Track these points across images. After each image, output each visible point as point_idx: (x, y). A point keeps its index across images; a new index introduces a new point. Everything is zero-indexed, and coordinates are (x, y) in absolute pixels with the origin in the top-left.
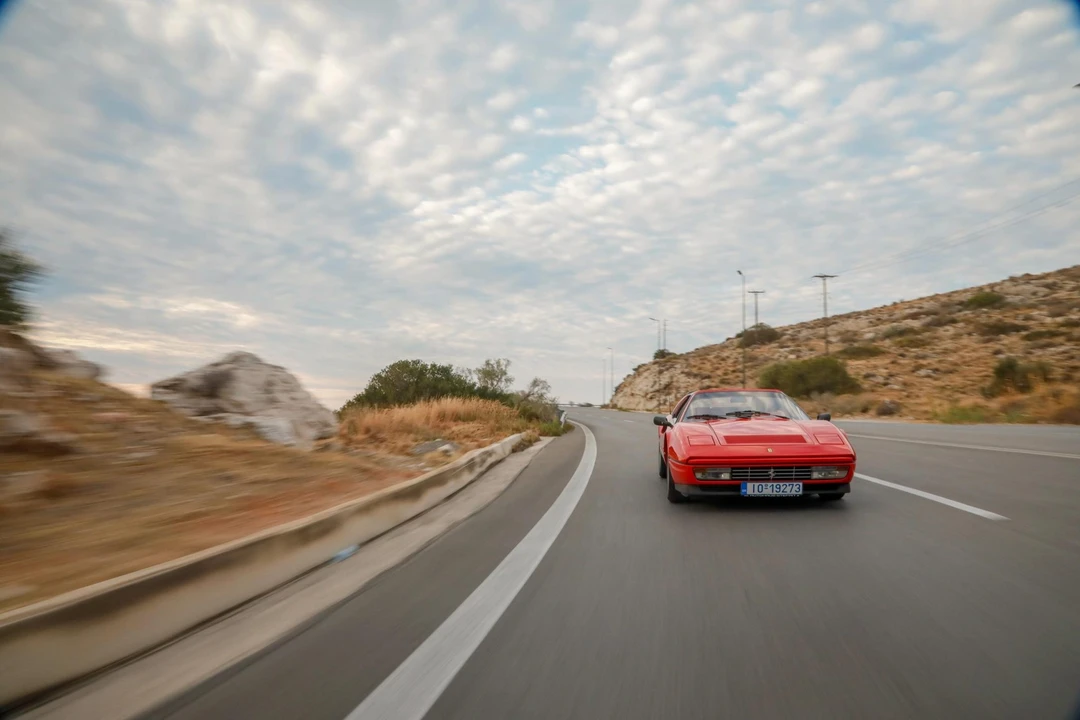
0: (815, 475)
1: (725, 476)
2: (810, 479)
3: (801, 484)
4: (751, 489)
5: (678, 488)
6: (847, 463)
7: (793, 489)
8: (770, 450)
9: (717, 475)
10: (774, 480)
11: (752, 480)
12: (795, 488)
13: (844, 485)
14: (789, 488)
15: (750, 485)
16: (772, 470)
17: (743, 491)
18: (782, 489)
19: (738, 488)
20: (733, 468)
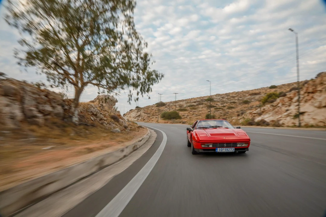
0: (238, 146)
1: (211, 146)
2: (236, 147)
3: (234, 148)
4: (219, 150)
5: (195, 150)
6: (248, 142)
8: (224, 138)
9: (208, 146)
10: (226, 147)
11: (219, 147)
12: (232, 150)
13: (246, 148)
14: (230, 150)
15: (218, 149)
16: (225, 144)
17: (216, 151)
18: (228, 150)
19: (215, 150)
20: (213, 144)
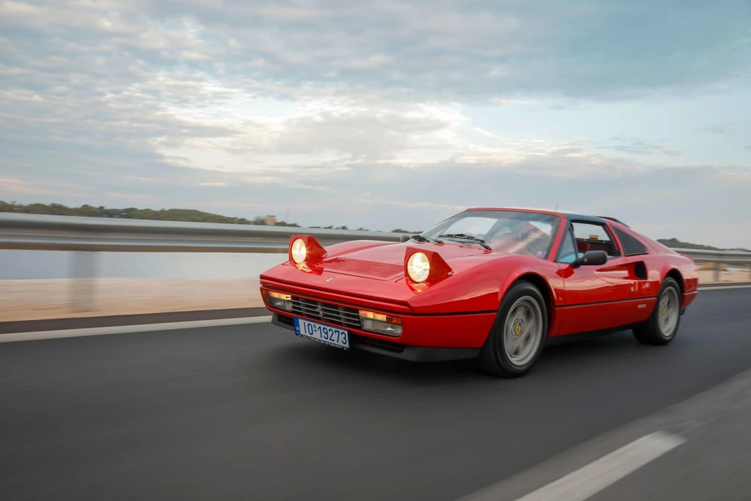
0: (368, 325)
1: (289, 307)
2: (358, 328)
3: (346, 332)
4: (303, 328)
7: (339, 338)
8: (328, 280)
11: (304, 316)
12: (341, 337)
14: (335, 336)
15: (301, 322)
16: (320, 307)
17: (297, 329)
18: (330, 333)
